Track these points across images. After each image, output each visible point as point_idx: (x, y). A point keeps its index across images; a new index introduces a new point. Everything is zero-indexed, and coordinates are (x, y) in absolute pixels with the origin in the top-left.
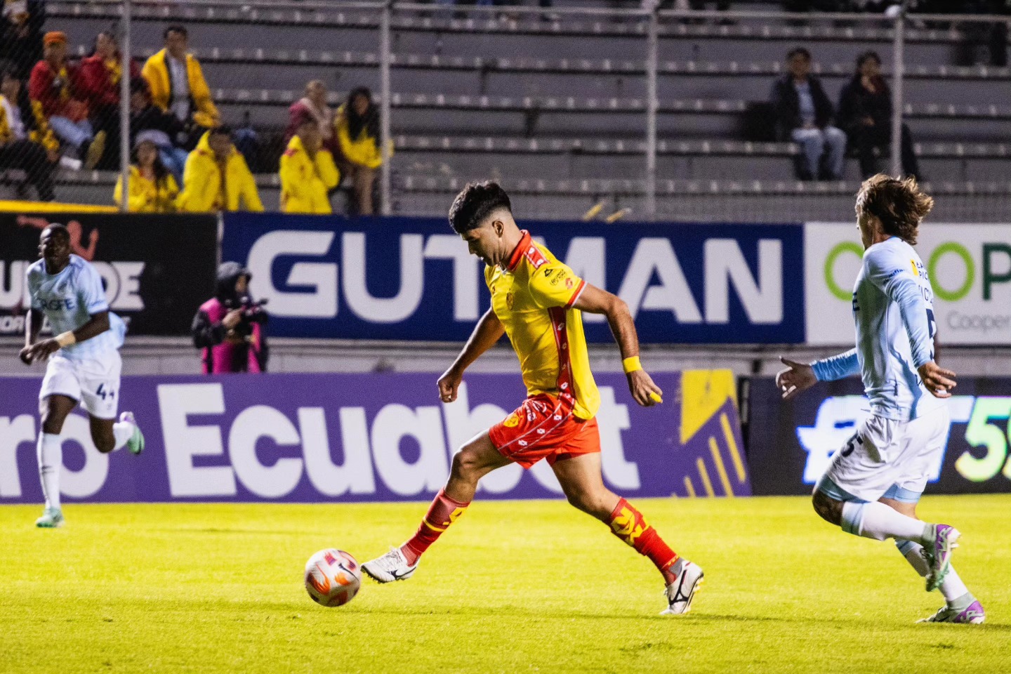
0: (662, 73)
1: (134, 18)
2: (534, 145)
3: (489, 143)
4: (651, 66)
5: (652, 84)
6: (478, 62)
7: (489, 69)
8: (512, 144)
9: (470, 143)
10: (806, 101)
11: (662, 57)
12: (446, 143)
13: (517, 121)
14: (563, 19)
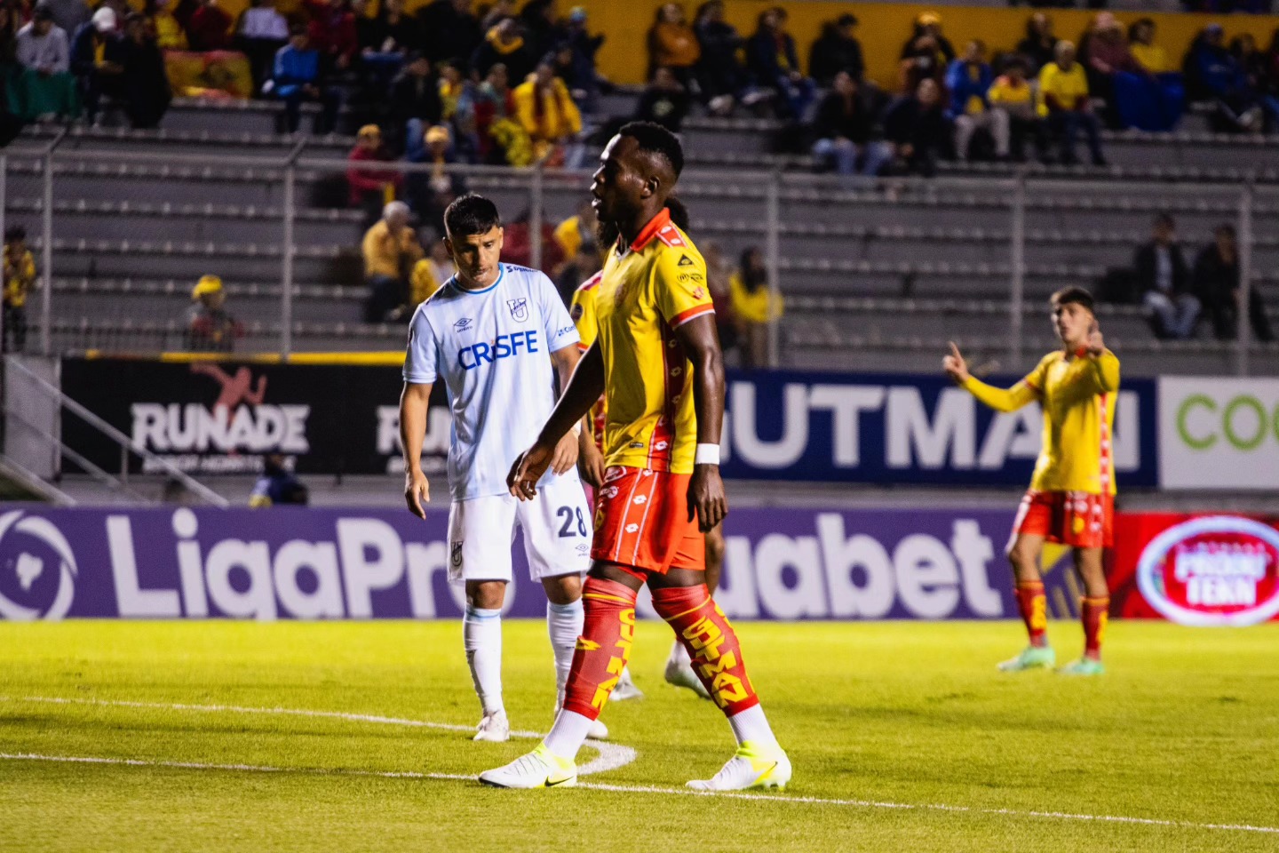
0: (1028, 242)
1: (546, 191)
2: (910, 305)
3: (869, 304)
4: (1018, 234)
5: (1017, 252)
6: (860, 230)
7: (870, 237)
8: (890, 304)
9: (851, 303)
10: (1164, 265)
11: (1028, 226)
12: (829, 303)
13: (895, 285)
14: (940, 192)
